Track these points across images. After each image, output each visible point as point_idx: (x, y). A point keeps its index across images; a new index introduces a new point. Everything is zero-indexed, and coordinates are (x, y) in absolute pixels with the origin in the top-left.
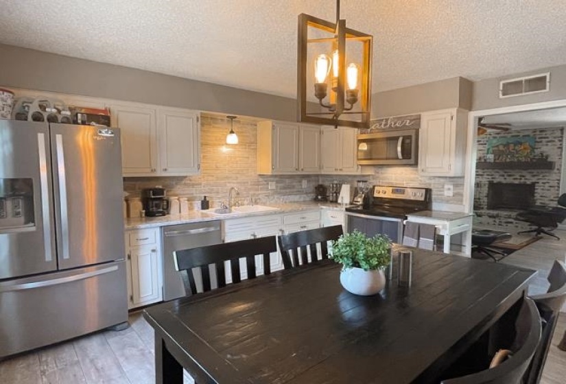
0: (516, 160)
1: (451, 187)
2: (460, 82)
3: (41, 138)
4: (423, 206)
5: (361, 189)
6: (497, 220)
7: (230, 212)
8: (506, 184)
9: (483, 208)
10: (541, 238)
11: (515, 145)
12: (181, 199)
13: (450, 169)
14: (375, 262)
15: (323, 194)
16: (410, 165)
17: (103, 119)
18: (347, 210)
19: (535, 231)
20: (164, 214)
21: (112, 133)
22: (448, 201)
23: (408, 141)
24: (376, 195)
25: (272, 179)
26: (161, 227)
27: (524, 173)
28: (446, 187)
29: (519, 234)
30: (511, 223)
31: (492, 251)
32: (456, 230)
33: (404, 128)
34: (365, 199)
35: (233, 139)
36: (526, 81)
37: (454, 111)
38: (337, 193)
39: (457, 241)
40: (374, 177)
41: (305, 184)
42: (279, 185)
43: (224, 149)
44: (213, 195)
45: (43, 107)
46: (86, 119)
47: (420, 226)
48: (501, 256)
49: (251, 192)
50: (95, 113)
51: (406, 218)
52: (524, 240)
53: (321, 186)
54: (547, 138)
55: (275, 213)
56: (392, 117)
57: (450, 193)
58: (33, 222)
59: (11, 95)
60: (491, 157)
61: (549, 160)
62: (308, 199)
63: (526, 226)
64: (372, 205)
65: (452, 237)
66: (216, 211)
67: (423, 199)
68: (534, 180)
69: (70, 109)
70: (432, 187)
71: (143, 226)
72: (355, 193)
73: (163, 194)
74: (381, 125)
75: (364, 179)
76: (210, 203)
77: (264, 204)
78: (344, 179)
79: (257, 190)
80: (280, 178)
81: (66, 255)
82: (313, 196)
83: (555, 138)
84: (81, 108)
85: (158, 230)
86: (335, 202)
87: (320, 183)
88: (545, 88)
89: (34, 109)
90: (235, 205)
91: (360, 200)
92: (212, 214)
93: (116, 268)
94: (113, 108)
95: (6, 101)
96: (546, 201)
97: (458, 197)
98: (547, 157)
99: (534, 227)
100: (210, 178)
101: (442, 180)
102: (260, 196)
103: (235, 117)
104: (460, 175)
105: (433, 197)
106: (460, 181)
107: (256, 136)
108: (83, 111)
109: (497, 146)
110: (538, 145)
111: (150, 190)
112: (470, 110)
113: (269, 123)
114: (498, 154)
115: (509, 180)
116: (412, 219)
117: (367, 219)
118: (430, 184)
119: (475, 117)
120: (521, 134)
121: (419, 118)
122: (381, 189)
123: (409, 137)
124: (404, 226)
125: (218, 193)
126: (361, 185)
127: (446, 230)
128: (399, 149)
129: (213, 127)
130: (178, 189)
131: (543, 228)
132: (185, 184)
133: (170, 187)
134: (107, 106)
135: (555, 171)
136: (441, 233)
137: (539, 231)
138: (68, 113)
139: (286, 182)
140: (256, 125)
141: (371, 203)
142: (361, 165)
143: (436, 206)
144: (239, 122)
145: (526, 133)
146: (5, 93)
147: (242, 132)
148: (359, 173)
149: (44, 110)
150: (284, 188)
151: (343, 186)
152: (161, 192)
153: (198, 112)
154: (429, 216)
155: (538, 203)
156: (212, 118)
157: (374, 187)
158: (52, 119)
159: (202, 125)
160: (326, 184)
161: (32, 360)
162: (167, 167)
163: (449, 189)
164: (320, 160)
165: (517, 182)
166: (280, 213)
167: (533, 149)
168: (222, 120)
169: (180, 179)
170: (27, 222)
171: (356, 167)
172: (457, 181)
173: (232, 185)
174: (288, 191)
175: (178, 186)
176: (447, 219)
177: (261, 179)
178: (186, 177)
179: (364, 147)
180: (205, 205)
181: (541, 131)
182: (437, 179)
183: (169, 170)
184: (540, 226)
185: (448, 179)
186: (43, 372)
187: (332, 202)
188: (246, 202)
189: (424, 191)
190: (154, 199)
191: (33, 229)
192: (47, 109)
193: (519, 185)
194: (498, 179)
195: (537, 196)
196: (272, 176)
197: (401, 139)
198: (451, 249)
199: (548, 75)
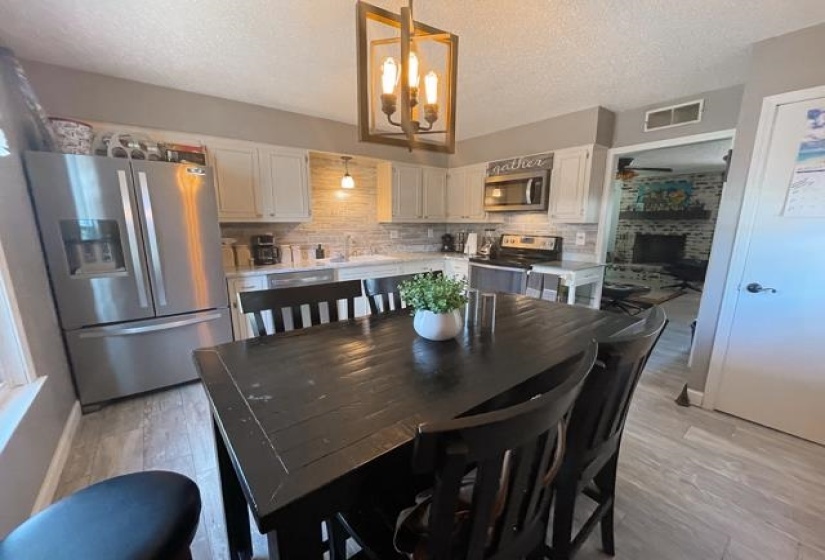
0: (667, 209)
1: (584, 235)
2: (600, 113)
3: (122, 175)
4: (552, 256)
5: (489, 238)
6: (641, 275)
7: (347, 260)
8: (656, 236)
9: (627, 262)
10: (686, 293)
11: (669, 193)
12: (293, 247)
13: (581, 214)
14: (443, 303)
15: (450, 244)
16: (540, 211)
17: (196, 157)
18: (471, 260)
19: (680, 285)
20: (274, 263)
21: (203, 172)
22: (579, 250)
23: (538, 183)
24: (504, 244)
25: (393, 227)
26: (268, 275)
27: (676, 223)
28: (579, 235)
29: (662, 288)
30: (656, 277)
31: (628, 306)
32: (584, 281)
33: (535, 168)
34: (492, 249)
35: (348, 183)
36: (677, 110)
37: (590, 147)
38: (464, 242)
39: (583, 293)
40: (504, 226)
41: (430, 233)
42: (402, 234)
43: (340, 195)
44: (329, 244)
45: (124, 142)
46: (177, 157)
47: (543, 276)
48: (637, 310)
49: (371, 241)
50: (189, 150)
51: (531, 268)
52: (665, 295)
53: (449, 236)
54: (706, 183)
55: (394, 263)
56: (522, 157)
57: (582, 242)
58: (124, 266)
59: (88, 128)
60: (641, 206)
61: (705, 208)
62: (435, 249)
63: (671, 280)
64: (500, 254)
65: (578, 290)
66: (333, 261)
67: (552, 248)
68: (685, 231)
69: (159, 146)
70: (563, 236)
71: (247, 274)
72: (481, 242)
73: (271, 241)
74: (510, 166)
75: (492, 227)
76: (325, 252)
77: (386, 254)
78: (471, 227)
79: (377, 239)
80: (403, 226)
81: (163, 302)
82: (440, 246)
83: (714, 183)
84: (173, 145)
85: (265, 278)
86: (461, 252)
87: (448, 232)
88: (696, 119)
89: (114, 144)
90: (353, 254)
91: (487, 251)
92: (326, 263)
93: (219, 316)
94: (209, 146)
95: (82, 135)
96: (697, 254)
97: (590, 246)
98: (703, 205)
99: (681, 282)
100: (325, 225)
101: (574, 228)
102: (381, 246)
103: (350, 158)
104: (592, 221)
105: (564, 246)
106: (593, 229)
107: (375, 179)
108: (174, 148)
109: (649, 194)
110: (695, 192)
111: (257, 237)
112: (610, 146)
113: (388, 165)
114: (648, 202)
115: (659, 231)
116: (538, 269)
117: (496, 270)
118: (561, 232)
119: (616, 156)
120: (677, 180)
121: (551, 157)
122: (509, 238)
123: (540, 179)
124: (528, 276)
125: (334, 241)
126: (489, 234)
127: (572, 280)
128: (528, 193)
129: (328, 169)
130: (291, 237)
131: (689, 283)
132: (299, 232)
133: (280, 236)
134: (203, 143)
135: (711, 221)
136: (566, 285)
137: (684, 286)
138: (155, 150)
139: (410, 230)
140: (375, 168)
141: (498, 253)
142: (490, 212)
143: (566, 256)
144: (355, 164)
145: (682, 179)
146: (81, 126)
147: (359, 176)
148: (485, 221)
149: (126, 145)
150: (407, 237)
151: (470, 235)
152: (269, 239)
153: (307, 151)
154: (559, 266)
155: (687, 256)
156: (325, 160)
157: (503, 235)
158: (137, 156)
159: (312, 166)
160: (453, 233)
161: (138, 403)
162: (275, 211)
163: (581, 238)
164: (446, 206)
165: (667, 233)
166: (399, 263)
167: (689, 196)
168: (337, 161)
169: (291, 226)
170: (118, 267)
171: (483, 214)
172: (590, 228)
173: (349, 233)
174: (412, 240)
175: (290, 234)
176: (574, 270)
177: (381, 227)
178: (298, 223)
179: (497, 193)
180: (320, 254)
181: (700, 176)
182: (569, 226)
183: (277, 215)
184: (686, 280)
185: (580, 227)
186: (146, 415)
187: (458, 252)
188: (365, 252)
189: (553, 240)
190: (263, 247)
191: (125, 274)
192: (130, 145)
193: (670, 237)
194: (646, 230)
195: (687, 248)
196: (393, 224)
197: (530, 181)
198: (576, 301)
199: (701, 102)
